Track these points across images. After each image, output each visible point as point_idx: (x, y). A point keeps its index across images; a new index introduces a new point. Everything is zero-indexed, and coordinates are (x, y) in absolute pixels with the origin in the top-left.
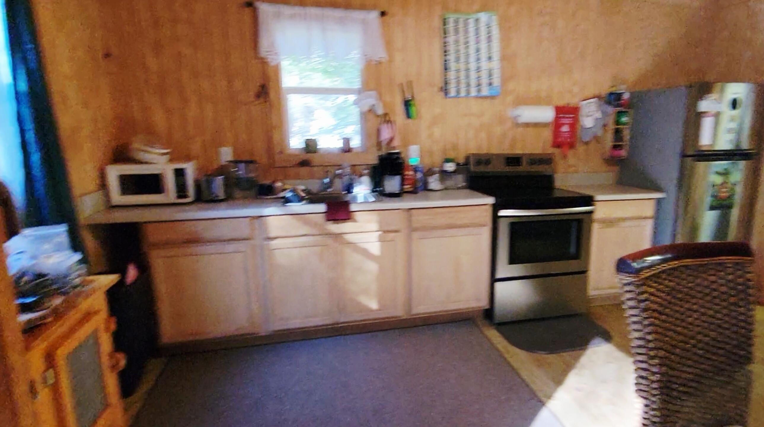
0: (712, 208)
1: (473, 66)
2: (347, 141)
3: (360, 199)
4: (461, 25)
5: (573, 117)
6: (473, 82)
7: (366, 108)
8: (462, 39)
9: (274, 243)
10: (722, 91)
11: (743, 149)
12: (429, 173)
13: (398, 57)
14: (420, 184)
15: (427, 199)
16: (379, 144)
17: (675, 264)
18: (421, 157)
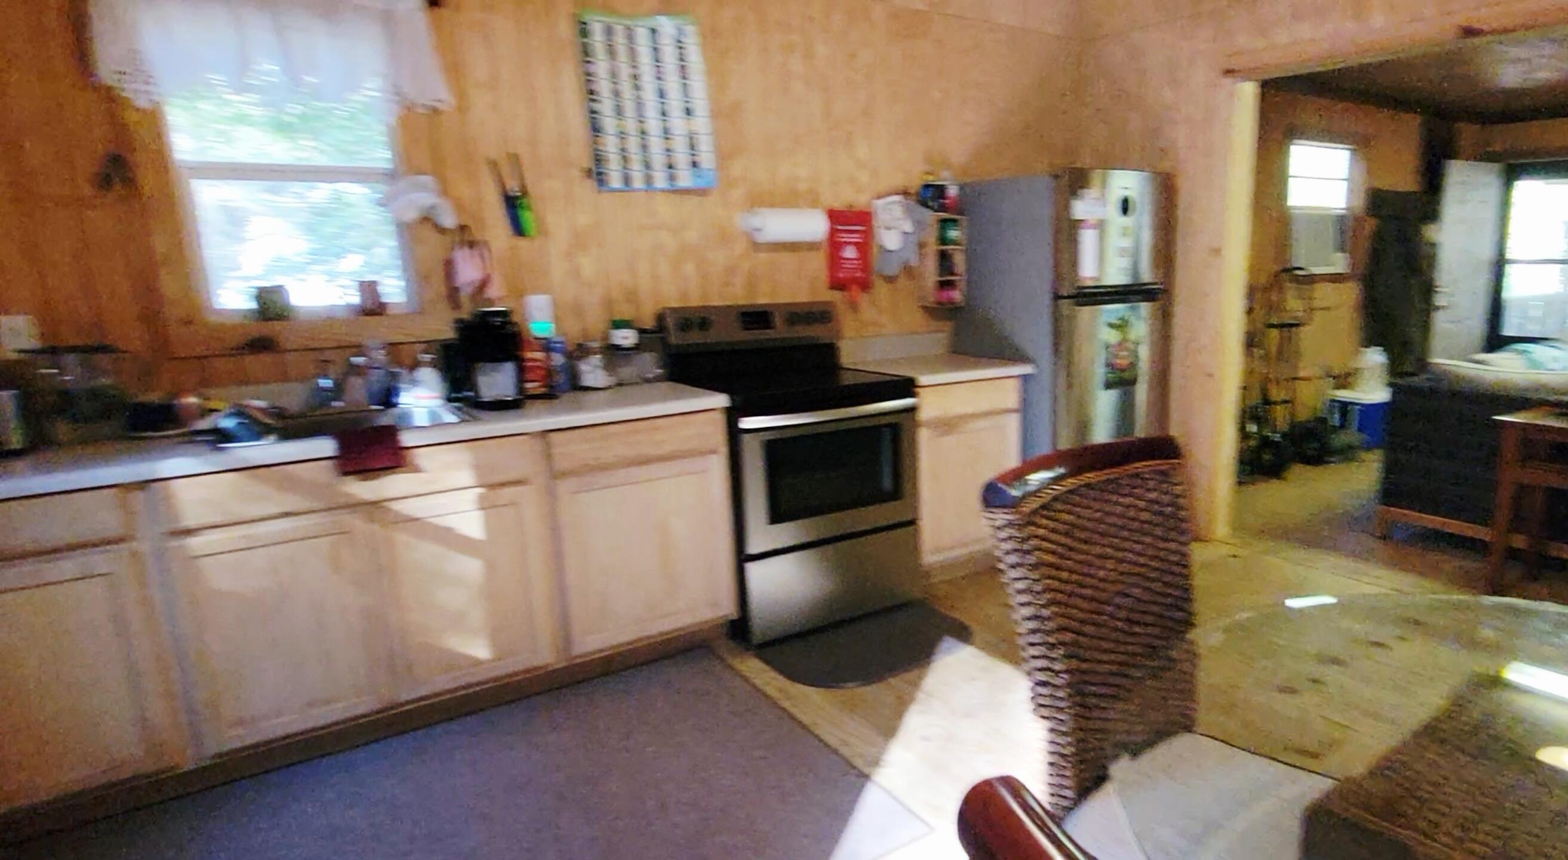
0: (1108, 386)
1: (653, 125)
2: (369, 288)
3: (420, 418)
4: (620, 40)
5: (864, 232)
6: (658, 159)
7: (412, 215)
8: (625, 71)
9: (195, 543)
10: (1104, 184)
11: (1142, 282)
12: (581, 351)
13: (480, 101)
14: (561, 379)
15: (579, 408)
16: (453, 294)
17: (1071, 483)
18: (557, 320)
